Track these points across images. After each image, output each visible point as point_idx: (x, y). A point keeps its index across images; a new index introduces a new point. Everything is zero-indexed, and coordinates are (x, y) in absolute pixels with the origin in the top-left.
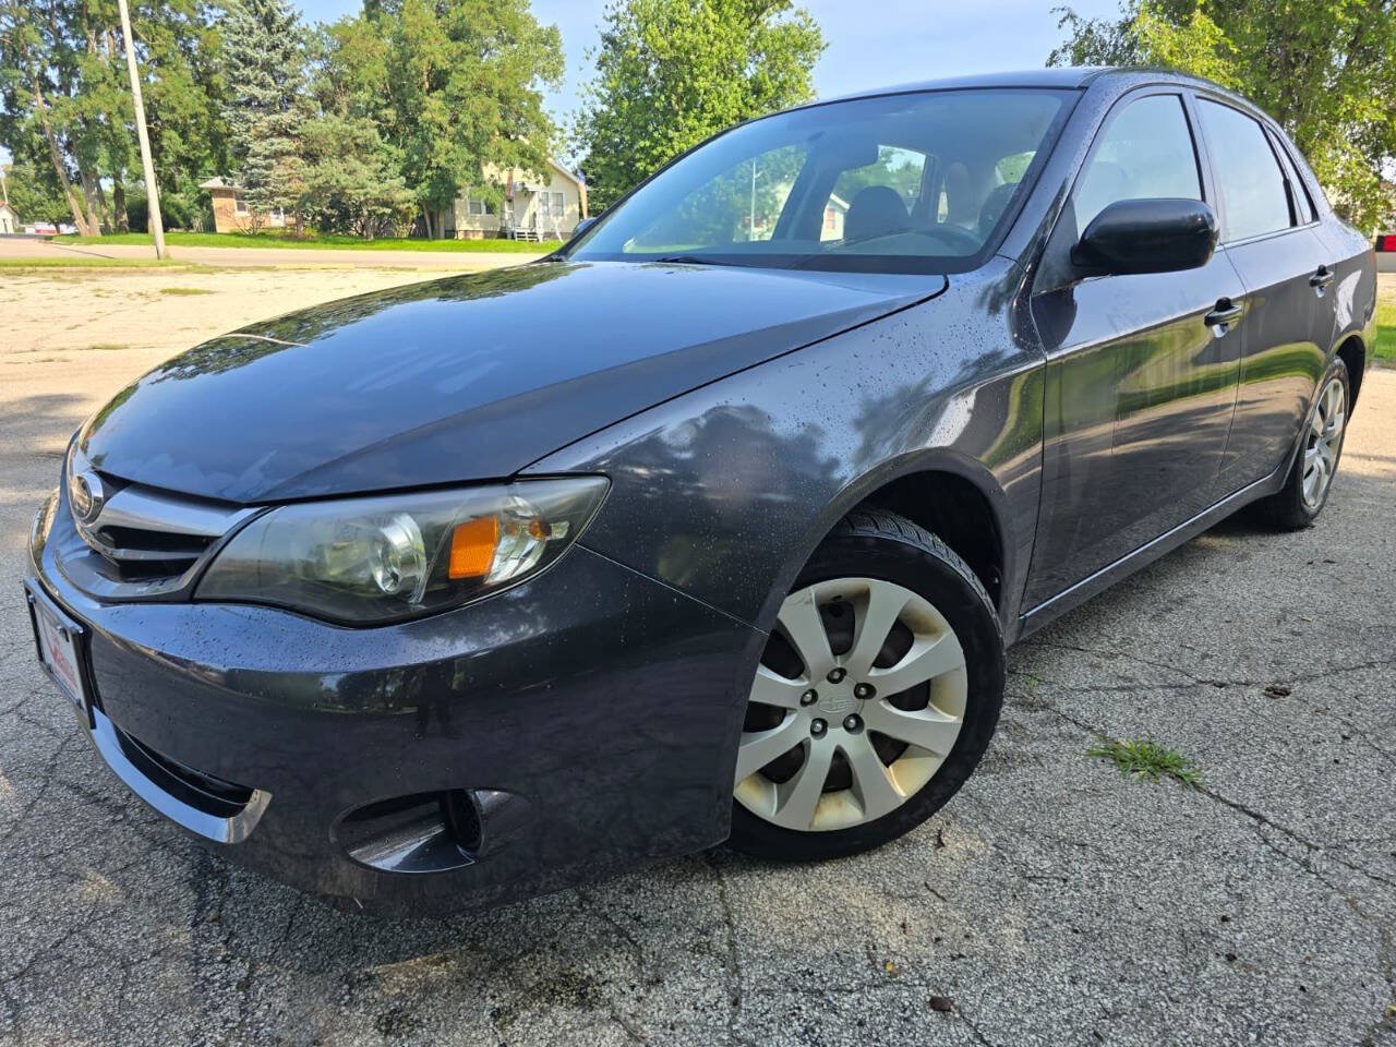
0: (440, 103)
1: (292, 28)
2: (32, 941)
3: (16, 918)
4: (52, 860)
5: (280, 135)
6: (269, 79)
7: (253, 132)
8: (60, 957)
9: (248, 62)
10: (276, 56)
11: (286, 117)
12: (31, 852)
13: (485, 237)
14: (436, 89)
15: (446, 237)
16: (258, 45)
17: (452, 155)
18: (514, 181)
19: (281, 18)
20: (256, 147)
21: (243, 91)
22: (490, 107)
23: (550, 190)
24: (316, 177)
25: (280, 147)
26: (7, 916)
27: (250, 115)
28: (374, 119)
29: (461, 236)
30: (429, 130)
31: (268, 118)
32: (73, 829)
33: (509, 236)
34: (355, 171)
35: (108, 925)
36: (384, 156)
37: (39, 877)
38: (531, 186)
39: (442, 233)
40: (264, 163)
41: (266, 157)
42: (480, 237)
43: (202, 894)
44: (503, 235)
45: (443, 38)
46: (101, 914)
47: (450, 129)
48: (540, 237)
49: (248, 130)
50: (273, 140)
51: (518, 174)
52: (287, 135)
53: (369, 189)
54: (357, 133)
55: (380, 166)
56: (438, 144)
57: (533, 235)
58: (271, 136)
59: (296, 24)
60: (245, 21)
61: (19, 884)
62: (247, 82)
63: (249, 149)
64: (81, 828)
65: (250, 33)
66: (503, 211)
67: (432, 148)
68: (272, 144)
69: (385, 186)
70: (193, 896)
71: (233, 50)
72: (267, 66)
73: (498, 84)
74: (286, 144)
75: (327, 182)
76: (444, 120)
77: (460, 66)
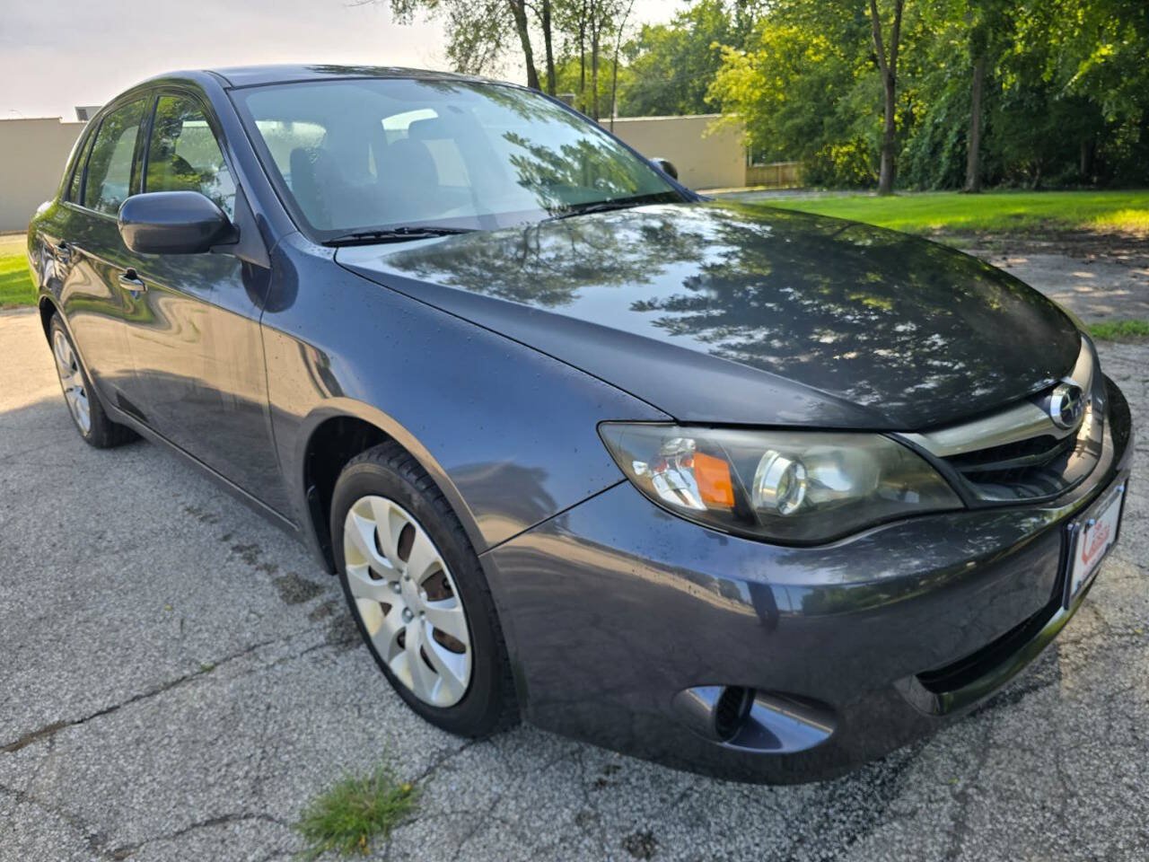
2: (1138, 762)
3: (1130, 787)
4: (1057, 807)
8: (1135, 737)
12: (1061, 831)
26: (1134, 795)
32: (1010, 819)
35: (1087, 727)
37: (1081, 804)
43: (1021, 693)
46: (1083, 737)
61: (1100, 812)
64: (1004, 813)
70: (1026, 697)
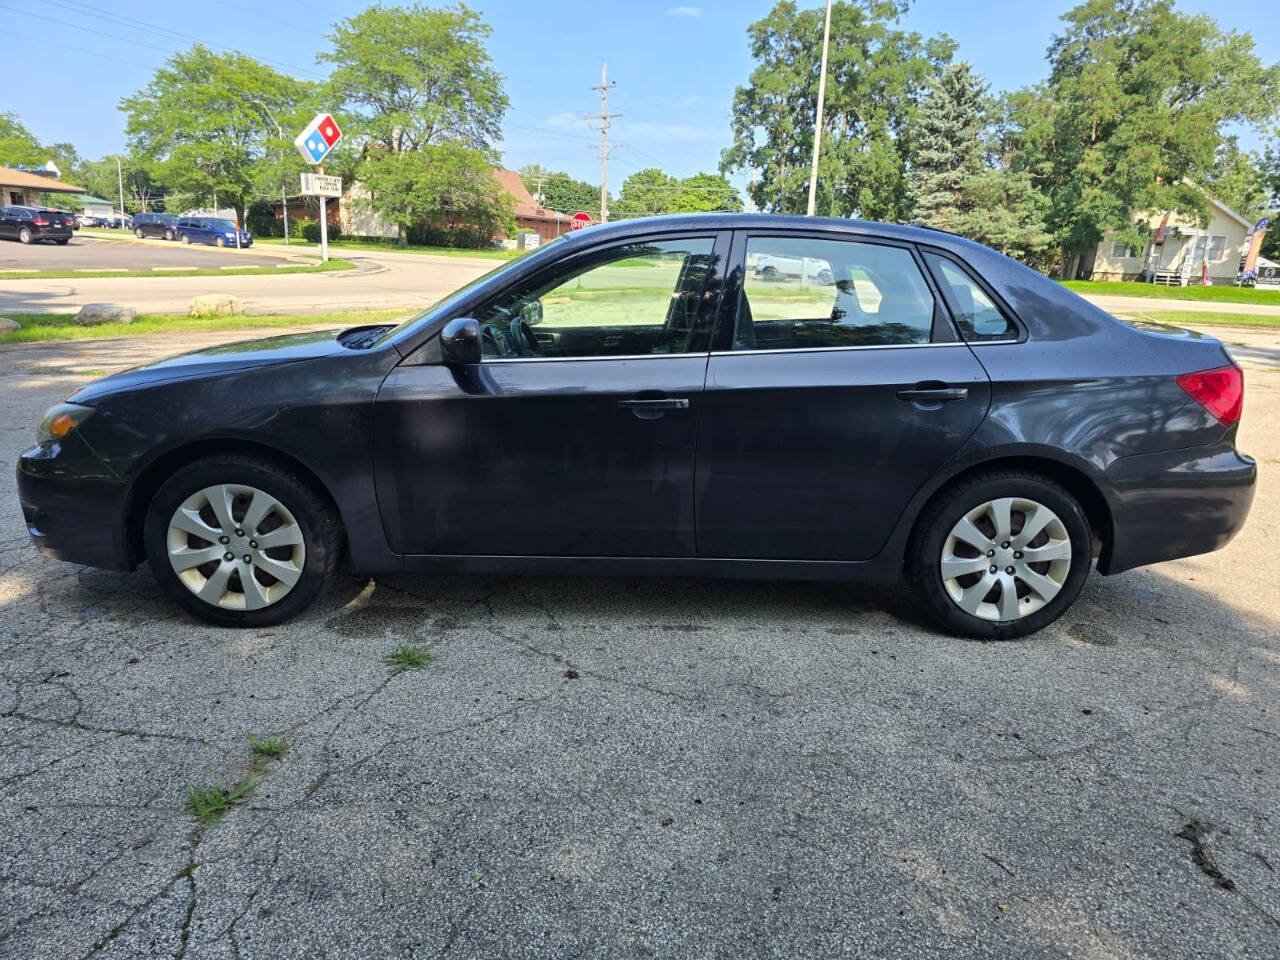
0: (1099, 154)
1: (978, 100)
5: (946, 189)
6: (948, 144)
7: (923, 187)
9: (934, 130)
10: (957, 125)
11: (953, 175)
13: (1124, 279)
14: (1101, 140)
15: (1078, 277)
16: (947, 117)
17: (1098, 202)
18: (1168, 225)
19: (970, 93)
20: (922, 201)
21: (924, 154)
22: (1151, 154)
23: (1208, 233)
24: (964, 224)
25: (941, 199)
27: (924, 174)
28: (1030, 172)
29: (1096, 277)
30: (1080, 179)
31: (938, 176)
33: (1148, 279)
34: (1000, 218)
36: (1031, 205)
38: (1185, 230)
39: (1074, 274)
40: (925, 213)
41: (928, 208)
42: (1118, 279)
44: (1142, 278)
45: (1119, 93)
47: (1104, 179)
48: (1184, 283)
49: (920, 187)
50: (938, 194)
51: (1173, 219)
52: (951, 189)
53: (1008, 235)
54: (1011, 184)
55: (1025, 213)
56: (1087, 192)
57: (1176, 279)
58: (938, 191)
59: (982, 95)
60: (940, 97)
62: (929, 147)
63: (917, 202)
65: (942, 107)
66: (1148, 255)
67: (1080, 195)
68: (936, 197)
69: (1024, 231)
71: (924, 122)
72: (949, 135)
73: (1169, 131)
74: (948, 197)
75: (972, 229)
76: (1097, 169)
77: (1129, 117)
